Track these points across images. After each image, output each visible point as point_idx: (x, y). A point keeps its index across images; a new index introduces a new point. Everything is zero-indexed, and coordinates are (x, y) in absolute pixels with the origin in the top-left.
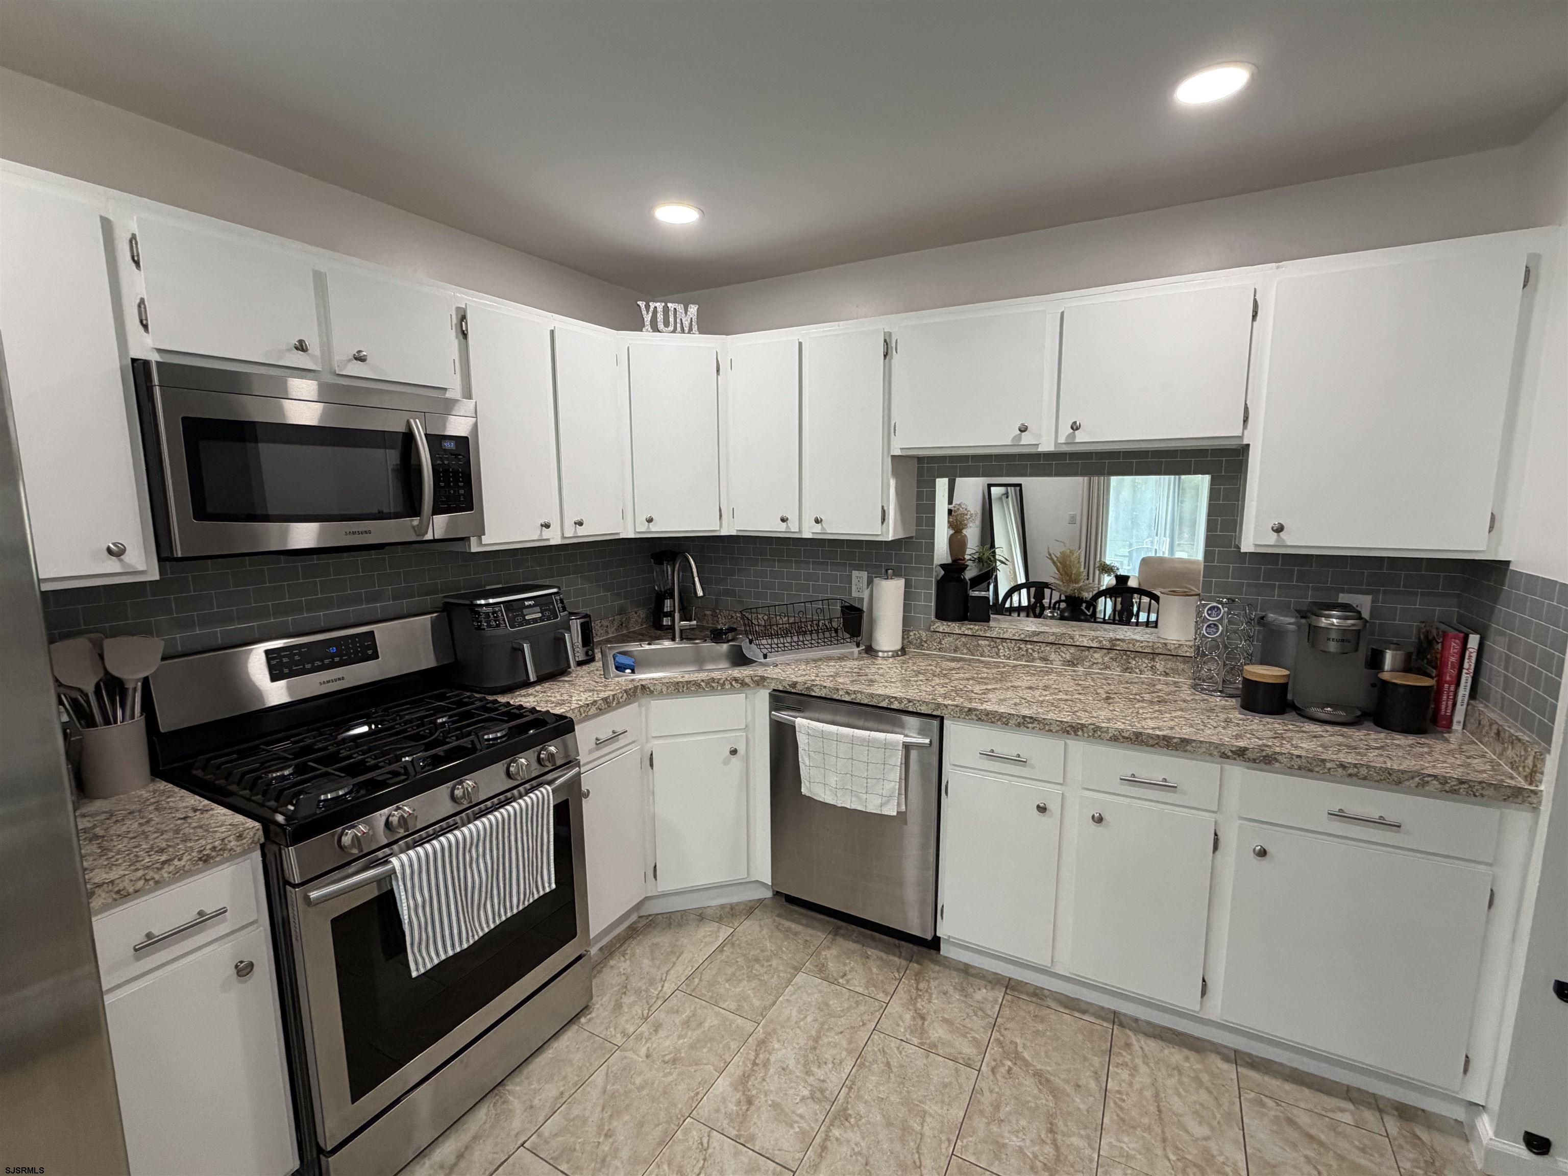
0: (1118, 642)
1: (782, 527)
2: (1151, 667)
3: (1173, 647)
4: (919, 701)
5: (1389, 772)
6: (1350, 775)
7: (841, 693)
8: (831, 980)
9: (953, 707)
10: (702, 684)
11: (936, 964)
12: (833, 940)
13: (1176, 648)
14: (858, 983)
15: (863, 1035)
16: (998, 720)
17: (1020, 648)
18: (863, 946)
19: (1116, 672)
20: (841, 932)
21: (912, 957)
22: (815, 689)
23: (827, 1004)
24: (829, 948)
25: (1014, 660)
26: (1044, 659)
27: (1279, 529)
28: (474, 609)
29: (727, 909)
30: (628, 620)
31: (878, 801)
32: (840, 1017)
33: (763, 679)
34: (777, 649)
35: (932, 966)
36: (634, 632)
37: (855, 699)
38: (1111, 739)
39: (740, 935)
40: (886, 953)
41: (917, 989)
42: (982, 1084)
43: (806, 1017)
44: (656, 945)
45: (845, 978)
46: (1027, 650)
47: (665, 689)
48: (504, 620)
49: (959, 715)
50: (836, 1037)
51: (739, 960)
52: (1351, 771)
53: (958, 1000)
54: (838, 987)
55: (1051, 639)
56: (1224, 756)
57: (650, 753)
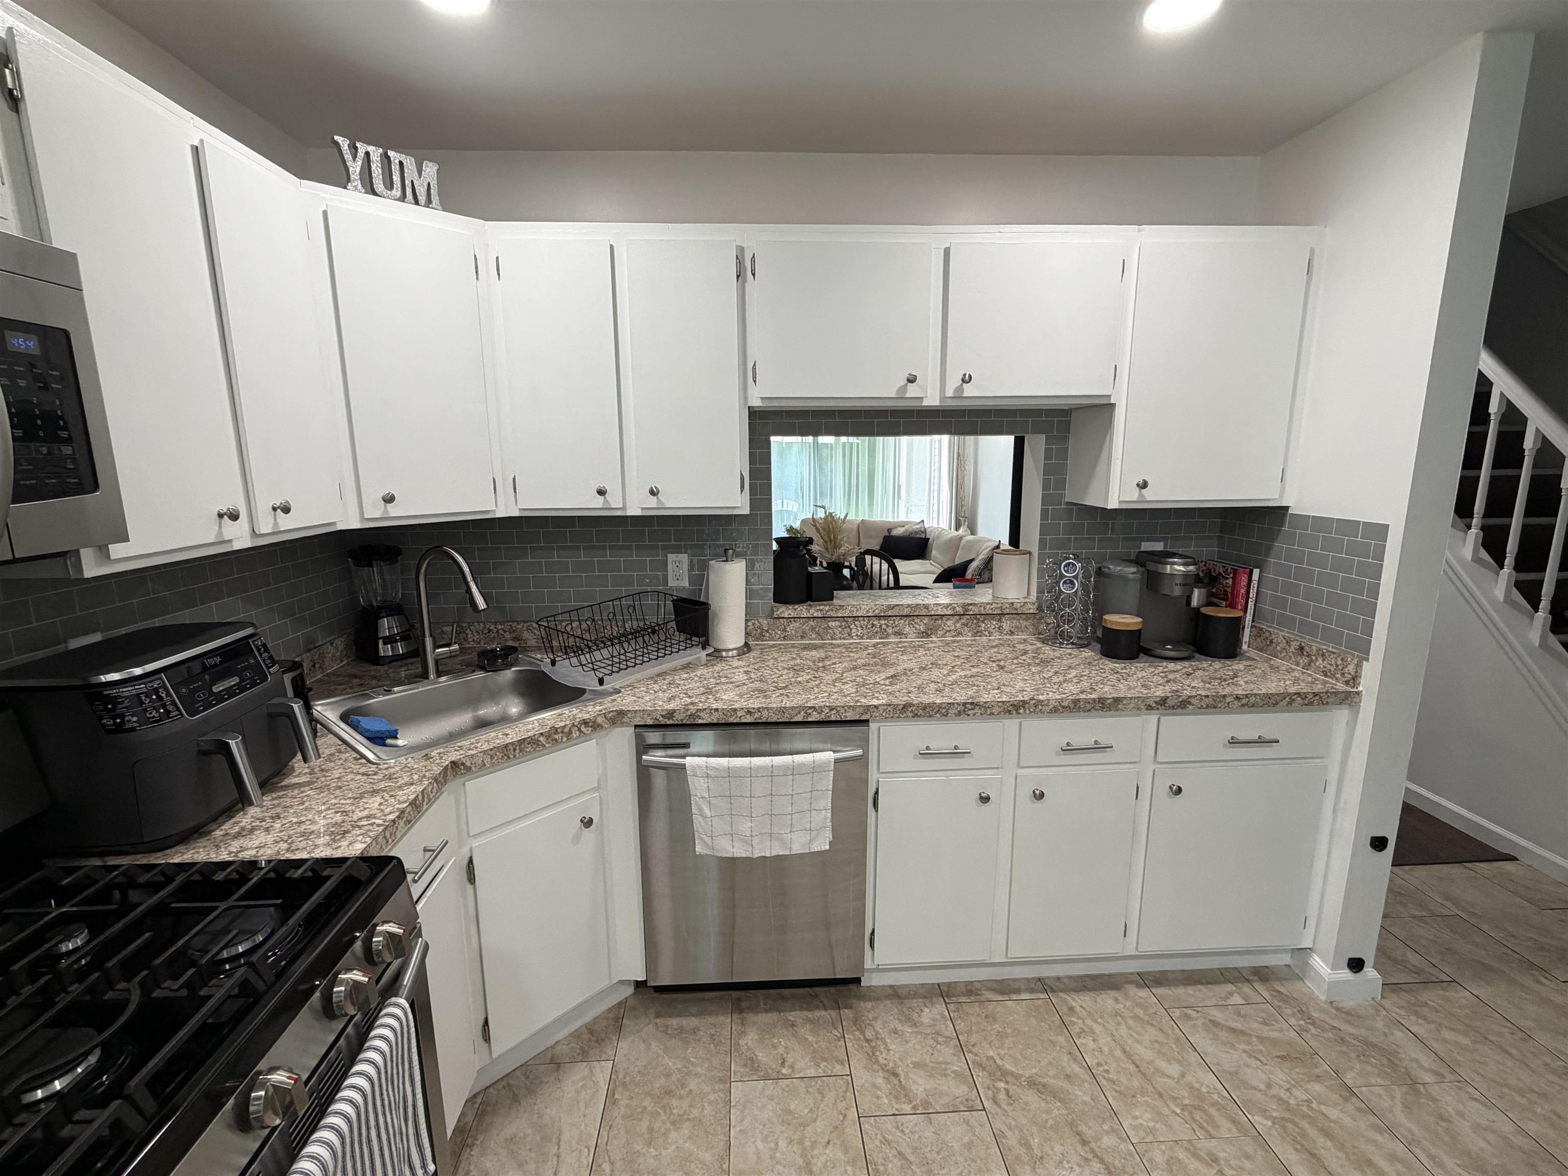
0: (970, 607)
1: (598, 502)
2: (999, 628)
3: (1019, 605)
4: (843, 707)
5: (1268, 696)
6: (1243, 705)
7: (739, 714)
8: (774, 1075)
9: (885, 707)
10: (541, 739)
11: (865, 1001)
12: (743, 1019)
13: (1021, 606)
14: (805, 1066)
15: (852, 1131)
16: (936, 713)
17: (873, 625)
18: (780, 1013)
19: (968, 638)
20: (744, 1004)
21: (837, 1002)
22: (702, 714)
23: (788, 1112)
24: (744, 1033)
25: (867, 638)
26: (898, 634)
27: (1144, 485)
28: (99, 693)
29: (584, 1036)
30: (322, 656)
31: (805, 838)
32: (814, 1121)
33: (621, 713)
34: (619, 667)
35: (862, 1003)
36: (333, 674)
37: (760, 718)
38: (1051, 712)
39: (625, 1065)
40: (809, 1009)
41: (867, 1041)
42: (999, 1125)
43: (777, 1144)
44: (512, 1140)
45: (786, 1064)
46: (881, 626)
47: (487, 761)
48: (174, 703)
49: (892, 715)
50: (827, 1152)
51: (645, 1104)
52: (1244, 701)
53: (912, 1033)
54: (787, 1081)
55: (906, 611)
56: (1149, 708)
57: (466, 862)
